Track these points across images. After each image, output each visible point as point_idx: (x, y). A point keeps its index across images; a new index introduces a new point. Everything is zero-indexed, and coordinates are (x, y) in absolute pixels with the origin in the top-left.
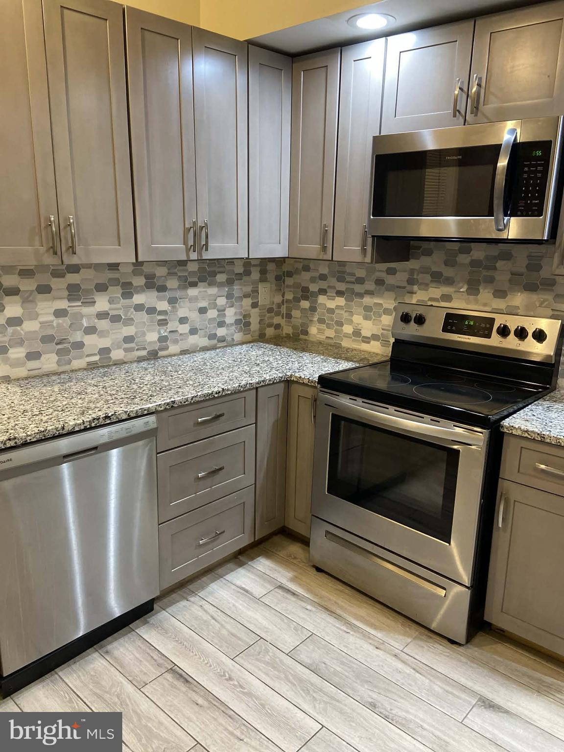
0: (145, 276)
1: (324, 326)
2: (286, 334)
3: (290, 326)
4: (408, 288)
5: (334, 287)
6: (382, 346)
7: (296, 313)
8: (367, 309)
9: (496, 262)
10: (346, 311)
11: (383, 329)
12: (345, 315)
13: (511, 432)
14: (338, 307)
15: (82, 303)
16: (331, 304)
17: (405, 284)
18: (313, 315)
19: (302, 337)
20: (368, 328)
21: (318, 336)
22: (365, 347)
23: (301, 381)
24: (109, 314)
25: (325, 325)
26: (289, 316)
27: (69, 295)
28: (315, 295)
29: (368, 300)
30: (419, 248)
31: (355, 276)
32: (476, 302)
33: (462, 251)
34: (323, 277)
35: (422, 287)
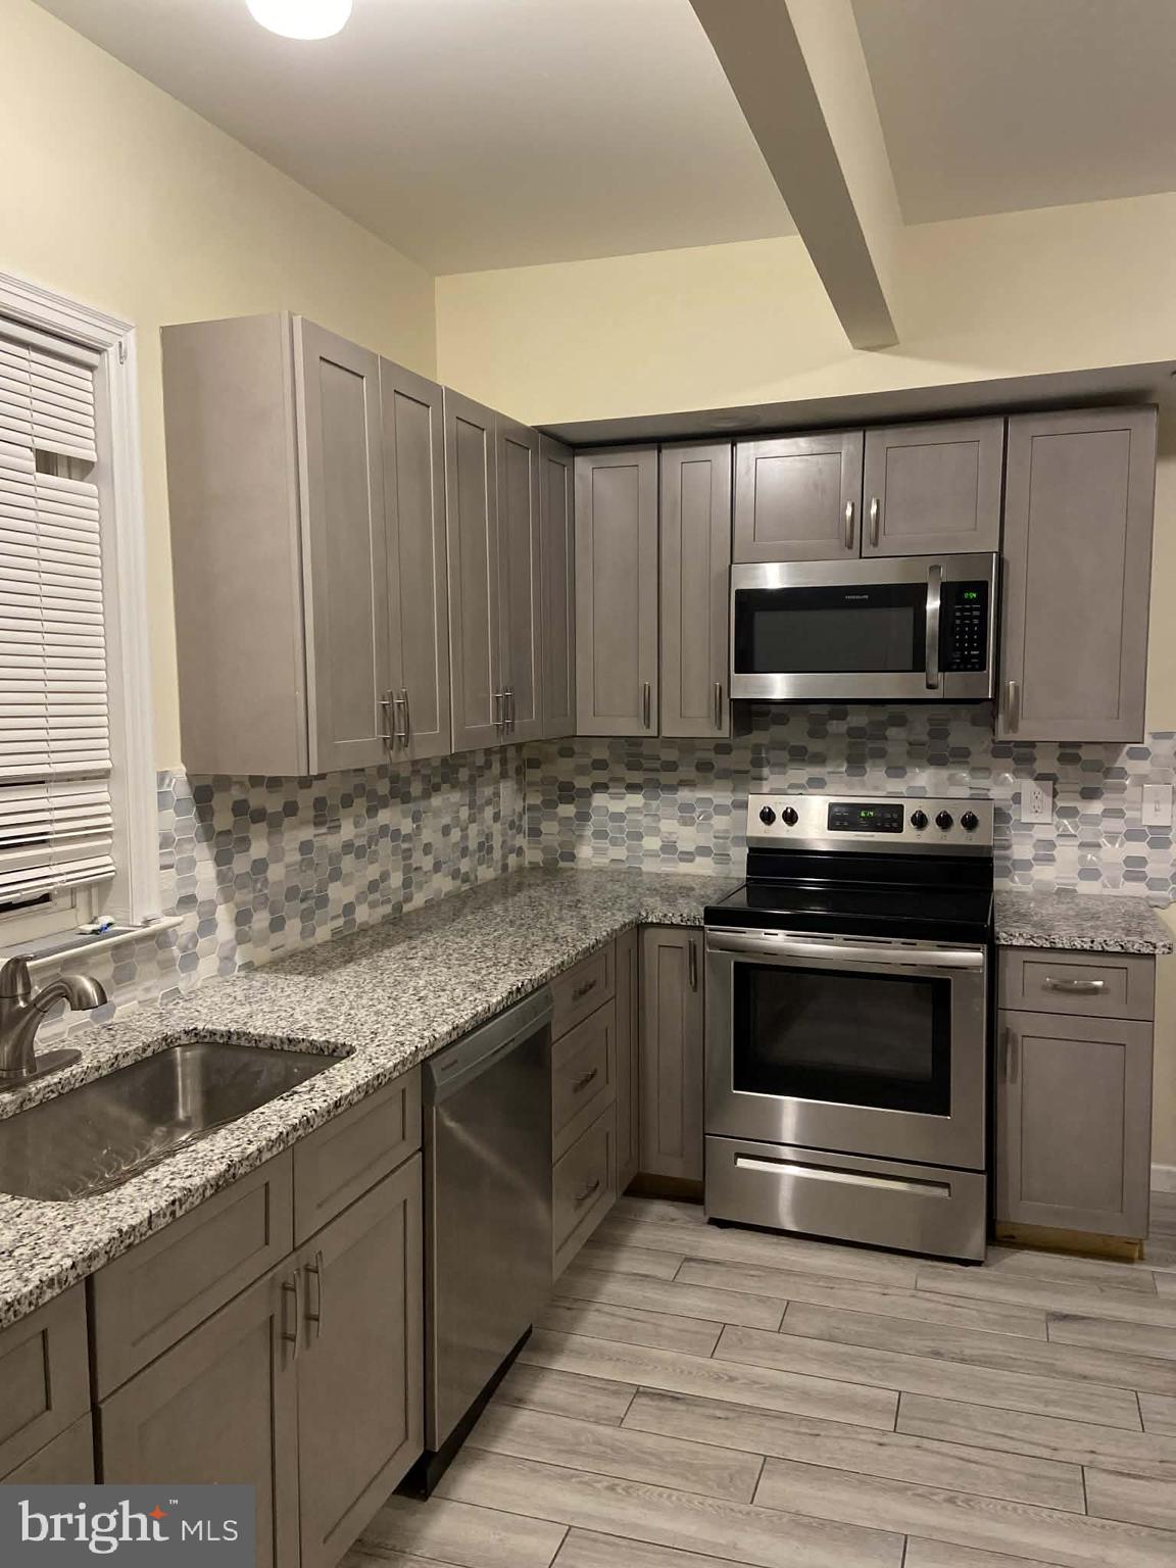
0: (390, 778)
1: (605, 843)
2: (530, 863)
3: (538, 848)
4: (754, 771)
5: (622, 779)
6: (716, 863)
7: (549, 827)
8: (686, 808)
9: (886, 729)
10: (646, 815)
11: (715, 837)
12: (645, 821)
13: (1009, 943)
14: (630, 810)
15: (329, 828)
16: (618, 806)
17: (748, 767)
18: (582, 827)
19: (562, 864)
20: (688, 837)
21: (594, 860)
22: (684, 868)
23: (667, 922)
24: (353, 845)
25: (607, 841)
26: (535, 832)
27: (316, 816)
28: (586, 794)
29: (685, 795)
30: (767, 714)
31: (659, 759)
32: (863, 785)
33: (833, 716)
34: (600, 765)
35: (776, 769)
